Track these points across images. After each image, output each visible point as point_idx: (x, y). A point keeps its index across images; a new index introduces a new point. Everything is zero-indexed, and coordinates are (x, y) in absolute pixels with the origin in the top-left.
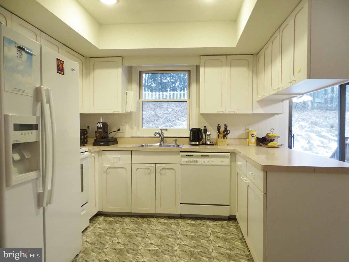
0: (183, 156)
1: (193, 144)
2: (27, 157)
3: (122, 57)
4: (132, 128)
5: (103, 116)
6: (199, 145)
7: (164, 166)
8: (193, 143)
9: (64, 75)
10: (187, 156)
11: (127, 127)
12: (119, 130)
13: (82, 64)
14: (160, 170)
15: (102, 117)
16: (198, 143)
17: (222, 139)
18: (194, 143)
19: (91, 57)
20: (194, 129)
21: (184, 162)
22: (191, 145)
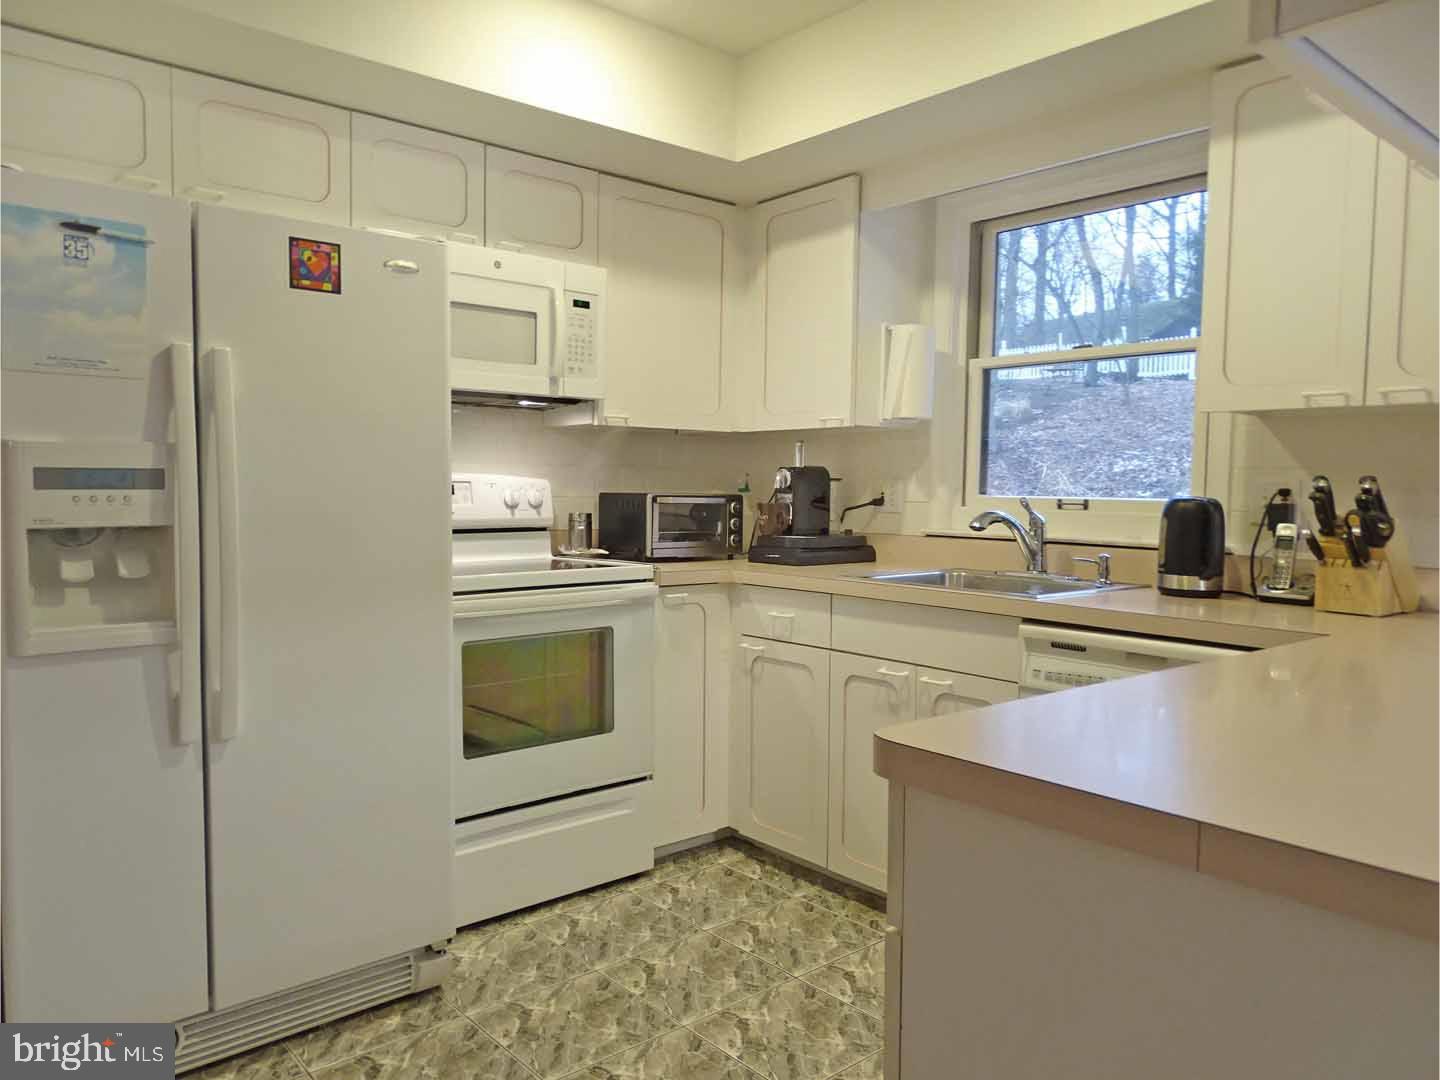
0: (1031, 644)
1: (1175, 586)
2: (123, 571)
3: (859, 176)
4: (930, 495)
5: (802, 442)
6: (1213, 594)
7: (948, 681)
8: (1174, 581)
9: (337, 290)
10: (1054, 645)
11: (913, 490)
12: (878, 502)
13: (723, 233)
14: (933, 700)
15: (799, 444)
16: (1202, 586)
17: (1343, 570)
18: (1180, 582)
19: (761, 198)
20: (1182, 504)
21: (1036, 676)
22: (1167, 592)
